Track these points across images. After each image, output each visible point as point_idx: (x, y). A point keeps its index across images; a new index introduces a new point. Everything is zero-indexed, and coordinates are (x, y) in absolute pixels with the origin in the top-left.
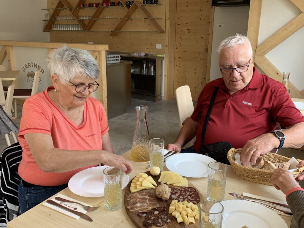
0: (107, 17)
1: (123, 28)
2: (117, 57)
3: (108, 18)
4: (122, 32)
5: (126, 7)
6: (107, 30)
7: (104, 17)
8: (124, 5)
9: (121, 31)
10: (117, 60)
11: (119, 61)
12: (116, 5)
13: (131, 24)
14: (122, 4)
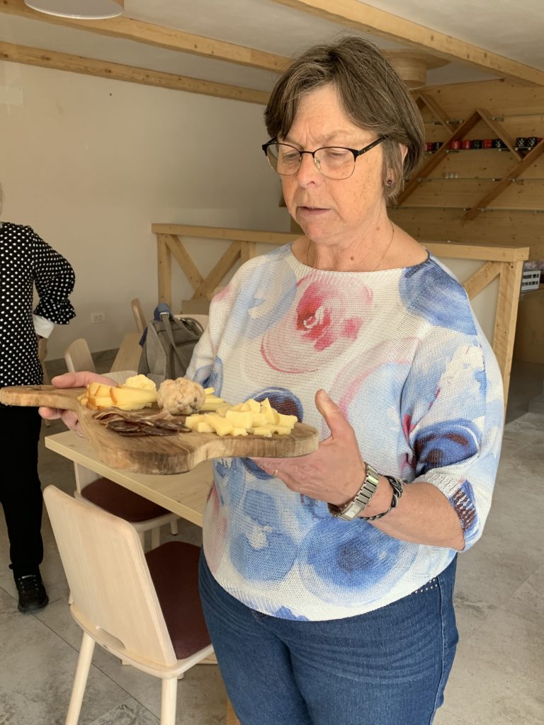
0: (454, 175)
1: (495, 201)
2: (534, 276)
3: (456, 177)
4: (492, 210)
5: (517, 151)
6: (447, 206)
7: (444, 175)
8: (510, 148)
9: (488, 208)
10: (534, 283)
11: (536, 287)
12: (488, 148)
13: (520, 192)
14: (503, 146)
